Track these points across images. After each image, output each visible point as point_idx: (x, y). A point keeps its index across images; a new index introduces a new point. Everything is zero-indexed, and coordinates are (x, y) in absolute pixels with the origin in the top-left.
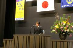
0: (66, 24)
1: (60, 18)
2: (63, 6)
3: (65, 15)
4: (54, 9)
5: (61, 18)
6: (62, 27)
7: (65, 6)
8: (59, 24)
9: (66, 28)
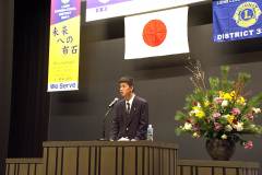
0: (230, 103)
1: (210, 80)
2: (219, 37)
3: (227, 68)
4: (186, 49)
5: (214, 82)
6: (216, 115)
7: (227, 36)
8: (207, 103)
9: (232, 118)
